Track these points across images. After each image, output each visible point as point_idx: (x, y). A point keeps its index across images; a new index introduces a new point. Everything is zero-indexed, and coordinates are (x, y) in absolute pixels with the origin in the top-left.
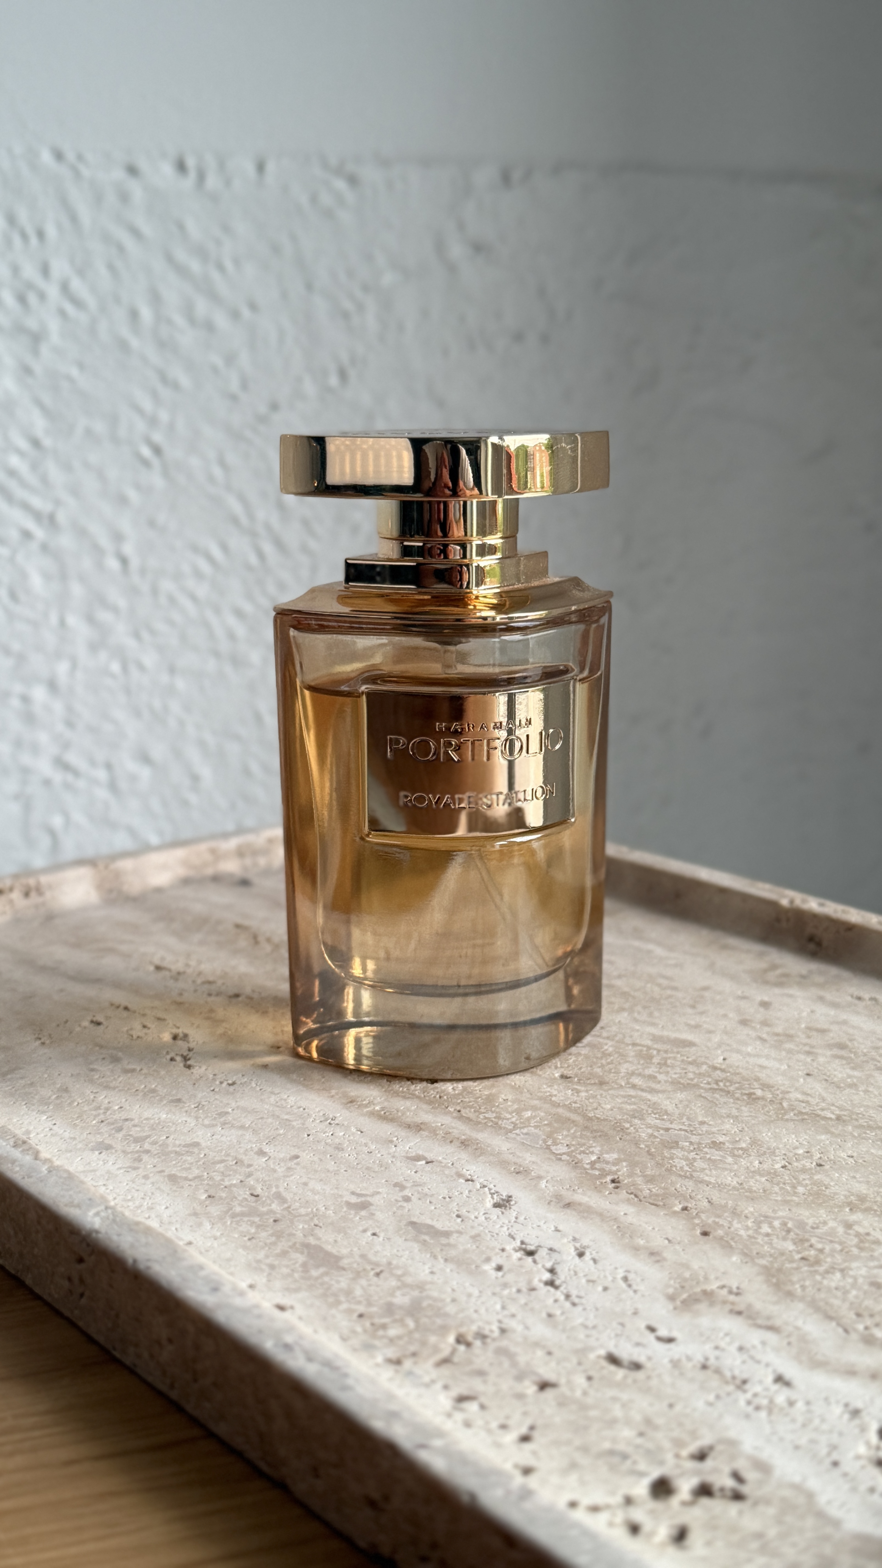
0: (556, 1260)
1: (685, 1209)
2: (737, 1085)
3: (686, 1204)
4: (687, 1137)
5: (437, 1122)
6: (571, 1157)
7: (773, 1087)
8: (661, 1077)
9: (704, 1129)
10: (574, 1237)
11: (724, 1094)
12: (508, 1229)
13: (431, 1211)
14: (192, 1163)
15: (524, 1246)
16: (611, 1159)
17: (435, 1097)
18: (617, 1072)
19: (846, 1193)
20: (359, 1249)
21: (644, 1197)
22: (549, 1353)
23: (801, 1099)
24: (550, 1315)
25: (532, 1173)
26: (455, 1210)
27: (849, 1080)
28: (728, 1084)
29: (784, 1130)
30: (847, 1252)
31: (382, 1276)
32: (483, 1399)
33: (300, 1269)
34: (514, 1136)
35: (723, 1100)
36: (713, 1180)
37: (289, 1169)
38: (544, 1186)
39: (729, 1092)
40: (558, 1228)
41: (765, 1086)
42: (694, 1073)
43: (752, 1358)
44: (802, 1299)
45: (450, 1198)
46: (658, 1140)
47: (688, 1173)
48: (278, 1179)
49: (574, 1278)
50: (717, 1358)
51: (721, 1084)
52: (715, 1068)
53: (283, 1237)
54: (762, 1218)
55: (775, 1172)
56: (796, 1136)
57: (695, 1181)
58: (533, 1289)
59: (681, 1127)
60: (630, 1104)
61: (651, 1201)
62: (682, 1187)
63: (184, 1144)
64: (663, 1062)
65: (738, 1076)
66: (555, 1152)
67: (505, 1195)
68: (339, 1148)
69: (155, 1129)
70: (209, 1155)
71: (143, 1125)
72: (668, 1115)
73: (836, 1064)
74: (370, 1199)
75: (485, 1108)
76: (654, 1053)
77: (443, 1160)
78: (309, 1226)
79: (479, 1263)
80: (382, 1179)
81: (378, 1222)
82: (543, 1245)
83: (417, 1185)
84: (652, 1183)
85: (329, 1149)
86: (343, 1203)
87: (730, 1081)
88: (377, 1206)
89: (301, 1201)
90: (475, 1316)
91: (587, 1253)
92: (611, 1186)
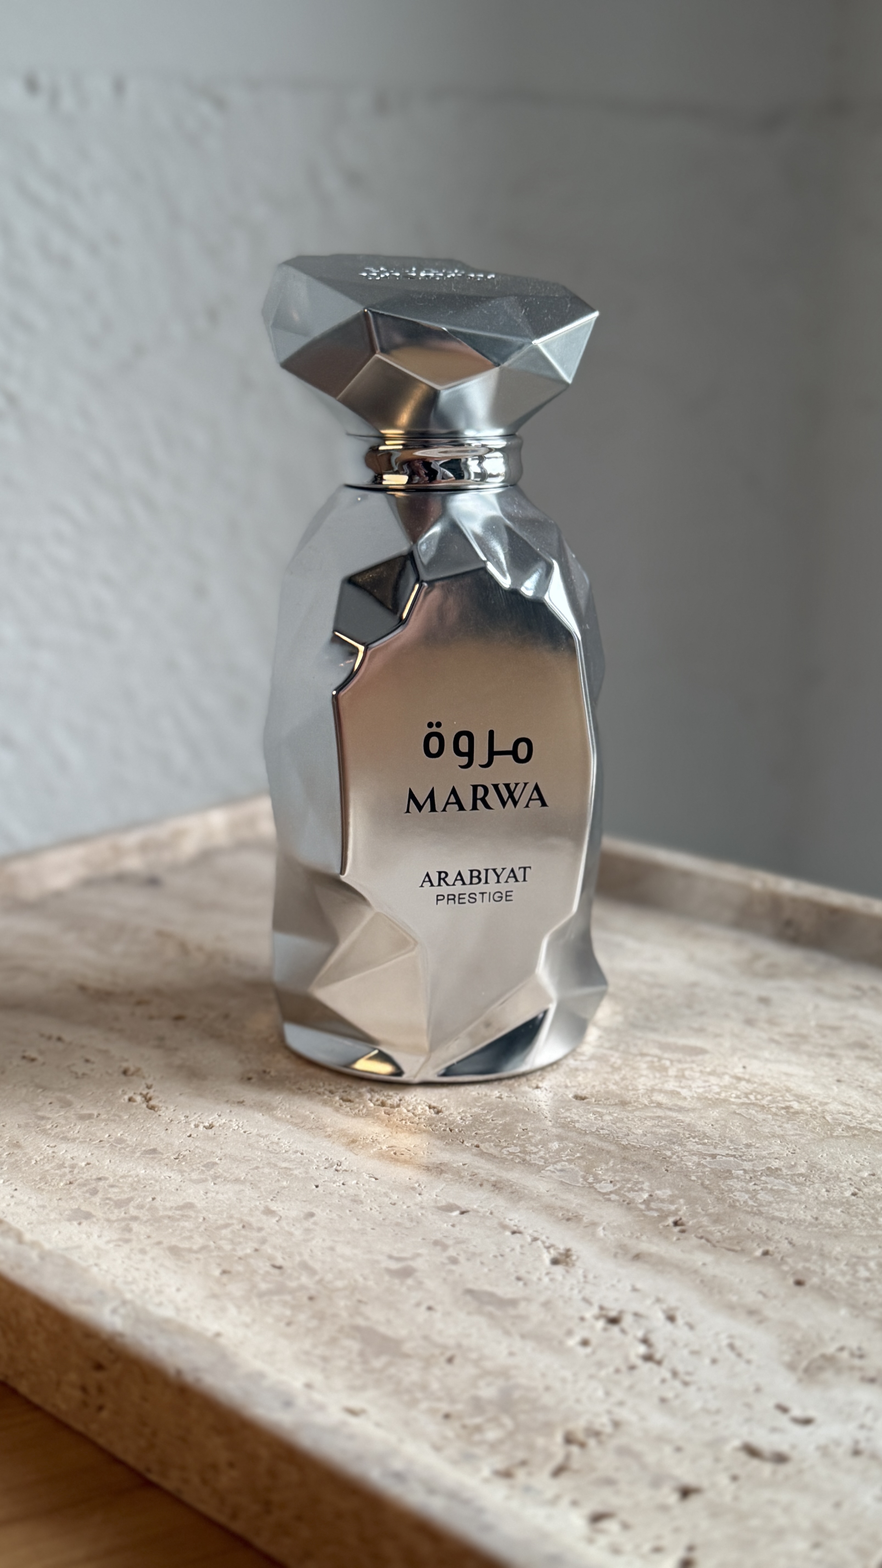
0: (646, 1328)
1: (766, 1253)
2: (769, 1098)
3: (766, 1248)
4: (739, 1163)
5: (458, 1162)
6: (620, 1197)
7: (808, 1098)
8: (684, 1092)
9: (753, 1153)
10: (657, 1297)
11: (759, 1109)
12: (580, 1292)
13: (486, 1275)
14: (191, 1231)
15: (604, 1312)
16: (665, 1197)
17: (444, 1130)
18: (636, 1090)
20: (418, 1329)
21: (718, 1242)
22: (679, 1449)
23: (843, 1112)
24: (663, 1400)
25: (584, 1218)
26: (512, 1271)
28: (759, 1097)
29: (839, 1149)
31: (455, 1361)
32: (622, 1516)
33: (359, 1360)
34: (548, 1173)
35: (761, 1116)
36: (784, 1215)
37: (307, 1231)
38: (602, 1235)
39: (762, 1107)
40: (636, 1288)
41: (799, 1098)
42: (718, 1085)
45: (502, 1256)
46: (708, 1169)
47: (755, 1209)
48: (298, 1245)
49: (675, 1349)
50: (867, 1440)
51: (752, 1097)
52: (739, 1079)
53: (326, 1319)
54: (854, 1260)
55: (848, 1202)
56: (854, 1156)
57: (766, 1217)
58: (632, 1368)
59: (727, 1152)
60: (662, 1127)
61: (727, 1246)
62: (754, 1226)
63: (175, 1205)
64: (680, 1074)
65: (767, 1087)
66: (601, 1191)
67: (562, 1248)
68: (356, 1200)
69: (136, 1189)
70: (209, 1218)
71: (121, 1185)
72: (708, 1137)
73: (864, 1067)
74: (412, 1264)
75: (505, 1141)
76: (668, 1063)
77: (479, 1209)
78: (352, 1303)
79: (560, 1337)
80: (417, 1236)
81: (430, 1292)
82: (625, 1309)
83: (460, 1243)
84: (720, 1224)
85: (345, 1202)
86: (382, 1271)
87: (760, 1093)
88: (422, 1271)
89: (333, 1271)
90: (578, 1407)
91: (678, 1315)
92: (677, 1230)
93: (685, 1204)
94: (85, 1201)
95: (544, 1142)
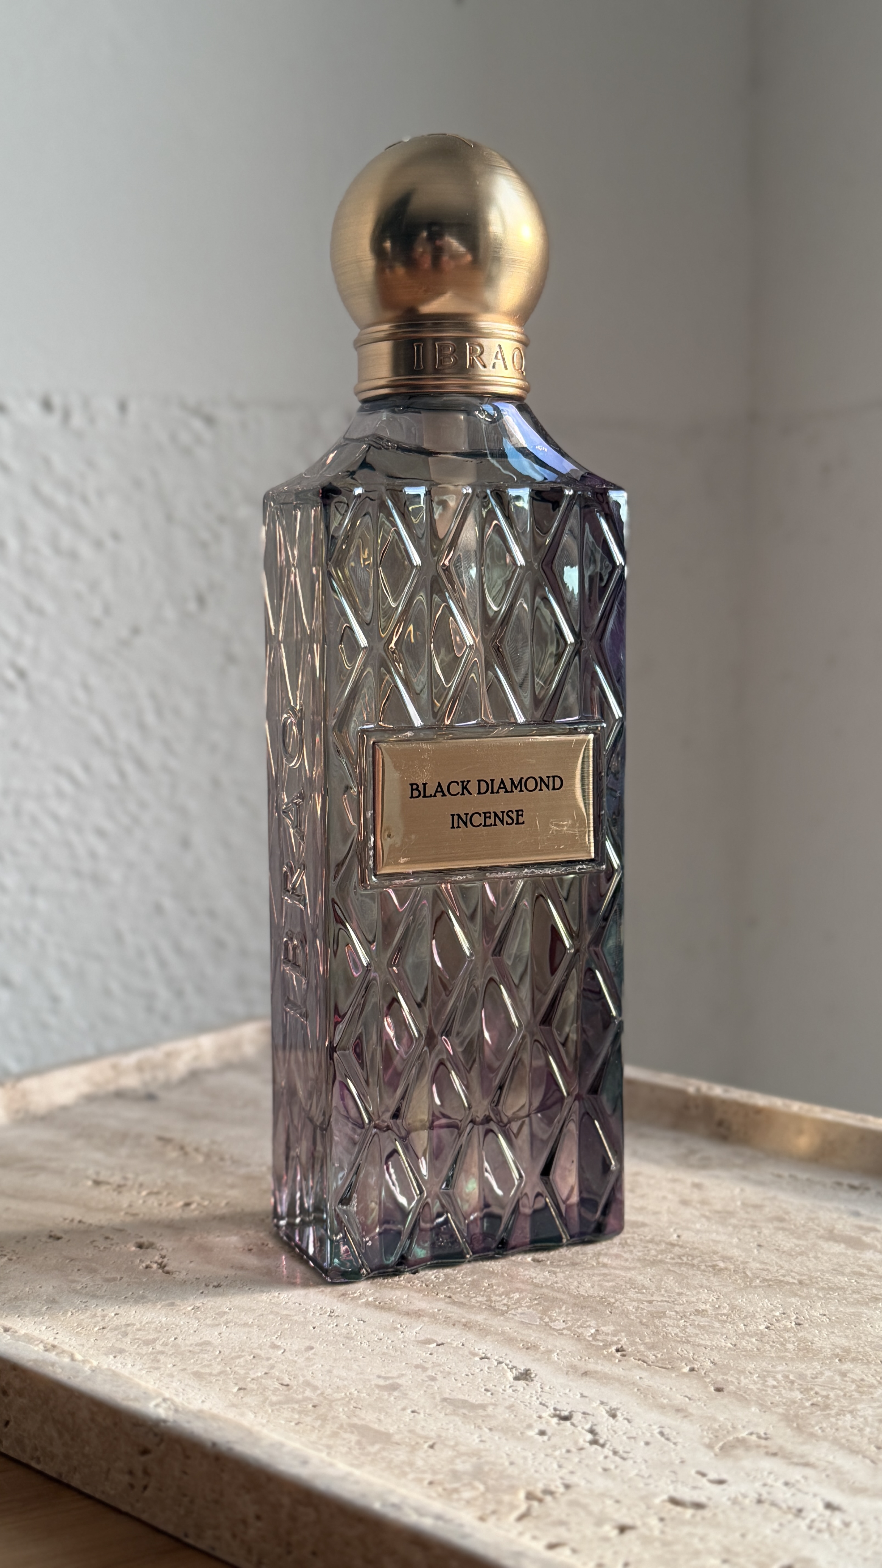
0: (592, 1422)
1: (692, 1370)
3: (692, 1366)
4: (671, 1307)
5: (433, 1308)
6: (571, 1332)
7: (732, 1258)
9: (684, 1300)
10: (601, 1401)
11: (690, 1267)
12: (538, 1399)
13: (460, 1388)
14: (210, 1360)
15: (558, 1412)
16: (609, 1331)
17: (421, 1286)
19: (831, 1346)
20: (405, 1425)
21: (652, 1362)
22: (618, 1502)
23: (761, 1268)
24: (605, 1470)
25: (541, 1347)
26: (482, 1385)
27: (797, 1249)
28: (690, 1258)
29: (756, 1295)
30: (850, 1396)
31: (436, 1447)
32: (574, 1545)
33: (357, 1447)
34: (511, 1316)
35: (691, 1272)
36: (708, 1343)
37: (308, 1359)
38: (556, 1359)
39: (693, 1266)
40: (584, 1395)
41: (724, 1259)
42: (656, 1250)
43: (799, 1490)
44: (825, 1439)
45: (473, 1375)
46: (645, 1311)
47: (684, 1339)
48: (301, 1369)
49: (615, 1436)
50: (769, 1493)
51: (685, 1259)
52: (673, 1245)
53: (328, 1420)
54: (765, 1373)
55: (762, 1333)
56: (769, 1301)
57: (693, 1345)
58: (581, 1449)
59: (662, 1299)
60: (608, 1281)
61: (660, 1365)
62: (683, 1351)
63: (195, 1343)
65: (697, 1251)
66: (555, 1328)
67: (522, 1369)
68: (348, 1337)
69: (160, 1332)
70: (224, 1351)
71: (147, 1329)
72: (646, 1289)
73: (780, 1235)
74: (397, 1381)
75: (474, 1293)
77: (453, 1342)
78: (349, 1409)
79: (522, 1429)
80: (401, 1362)
81: (413, 1400)
82: (575, 1410)
83: (437, 1366)
84: (655, 1350)
85: (339, 1338)
86: (373, 1386)
87: (692, 1256)
88: (407, 1386)
89: (332, 1387)
90: (537, 1475)
91: (619, 1414)
92: (618, 1355)
93: (626, 1336)
94: (117, 1340)
95: (507, 1294)
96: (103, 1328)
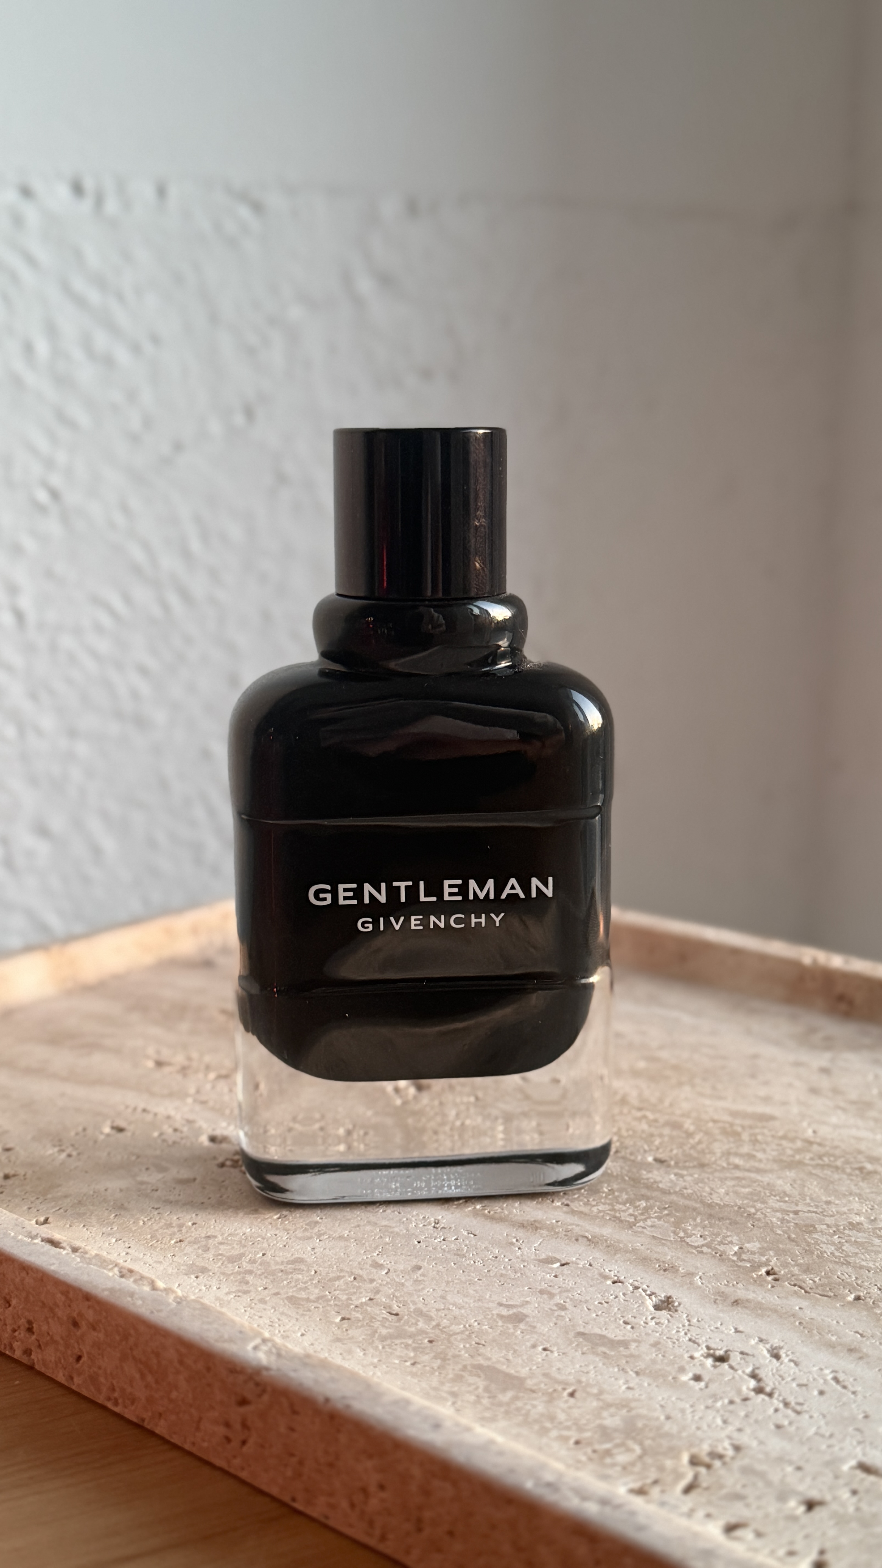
0: (754, 1365)
1: (858, 1298)
2: (842, 1160)
3: (858, 1293)
4: (821, 1219)
5: (551, 1219)
6: (713, 1250)
8: (760, 1155)
9: (834, 1210)
10: (759, 1338)
11: (833, 1170)
12: (686, 1334)
13: (595, 1319)
14: (305, 1283)
15: (712, 1352)
16: (754, 1249)
18: (712, 1153)
20: (538, 1367)
21: (811, 1289)
22: (799, 1468)
24: (778, 1427)
25: (680, 1269)
26: (619, 1316)
28: (832, 1159)
31: (577, 1395)
32: (755, 1526)
33: (486, 1395)
34: (640, 1229)
35: (836, 1176)
36: (871, 1265)
37: (416, 1281)
38: (700, 1283)
39: (837, 1168)
40: (739, 1329)
41: (872, 1159)
42: (791, 1149)
45: (607, 1303)
46: (792, 1224)
47: (842, 1259)
48: (410, 1294)
49: (783, 1382)
51: (826, 1159)
52: (811, 1143)
53: (449, 1359)
57: (854, 1266)
58: (746, 1399)
59: (808, 1209)
60: (744, 1187)
61: (820, 1293)
62: (843, 1274)
63: (286, 1260)
64: (753, 1138)
65: (838, 1150)
66: (693, 1244)
67: (663, 1296)
68: (459, 1254)
69: (245, 1246)
70: (320, 1271)
71: (229, 1242)
72: (788, 1196)
74: (522, 1310)
75: (594, 1200)
76: (739, 1129)
77: (578, 1261)
78: (471, 1345)
79: (674, 1374)
80: (523, 1286)
81: (544, 1335)
82: (731, 1349)
83: (565, 1291)
84: (811, 1273)
85: (449, 1256)
86: (495, 1317)
87: (833, 1155)
88: (533, 1317)
89: (448, 1317)
90: (699, 1433)
91: (782, 1353)
92: (770, 1278)
95: (631, 1201)
96: (181, 1241)
